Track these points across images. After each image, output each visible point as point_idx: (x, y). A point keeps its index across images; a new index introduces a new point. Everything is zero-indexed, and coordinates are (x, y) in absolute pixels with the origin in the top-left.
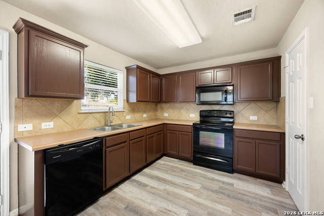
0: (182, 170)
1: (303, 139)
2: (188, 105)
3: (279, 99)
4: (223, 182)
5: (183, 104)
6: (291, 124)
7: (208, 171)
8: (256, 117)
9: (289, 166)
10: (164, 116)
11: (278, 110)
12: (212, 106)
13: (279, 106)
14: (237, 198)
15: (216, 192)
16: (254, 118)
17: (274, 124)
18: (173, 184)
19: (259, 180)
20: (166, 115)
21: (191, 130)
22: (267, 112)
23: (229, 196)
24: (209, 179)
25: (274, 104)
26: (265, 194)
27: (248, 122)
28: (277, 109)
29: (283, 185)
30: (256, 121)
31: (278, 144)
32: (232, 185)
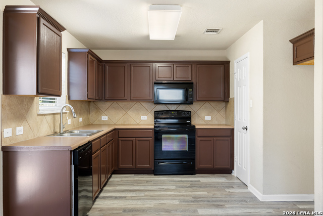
0: (147, 181)
1: (246, 129)
2: (138, 103)
3: (229, 100)
4: (192, 181)
5: (131, 103)
6: (239, 120)
7: (174, 177)
8: (210, 117)
9: (237, 155)
10: (101, 120)
11: (228, 110)
12: (168, 105)
13: (229, 106)
14: (207, 187)
15: (190, 187)
16: (208, 118)
17: (224, 123)
18: (151, 191)
19: (216, 175)
20: (104, 118)
21: (152, 134)
22: (218, 111)
23: (200, 187)
24: (178, 181)
25: (223, 104)
26: (223, 181)
27: (204, 123)
28: (226, 109)
29: (233, 174)
30: (210, 121)
31: (229, 139)
32: (199, 181)
